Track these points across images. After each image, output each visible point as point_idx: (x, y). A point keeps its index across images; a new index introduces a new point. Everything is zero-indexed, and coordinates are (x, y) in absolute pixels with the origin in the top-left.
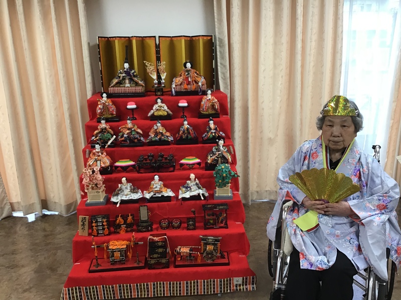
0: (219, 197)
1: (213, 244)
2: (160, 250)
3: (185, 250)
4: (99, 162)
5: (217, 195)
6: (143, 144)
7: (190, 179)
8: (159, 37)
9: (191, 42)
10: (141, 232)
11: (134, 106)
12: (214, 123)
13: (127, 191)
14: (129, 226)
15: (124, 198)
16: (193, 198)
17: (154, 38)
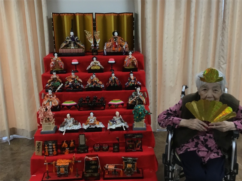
0: (137, 129)
1: (132, 163)
2: (94, 167)
3: (111, 167)
4: (50, 102)
5: (135, 127)
6: (83, 90)
7: (115, 115)
8: (96, 13)
9: (118, 17)
10: (80, 153)
11: (77, 63)
12: (134, 76)
13: (70, 124)
14: (71, 149)
15: (68, 128)
16: (117, 129)
17: (92, 14)
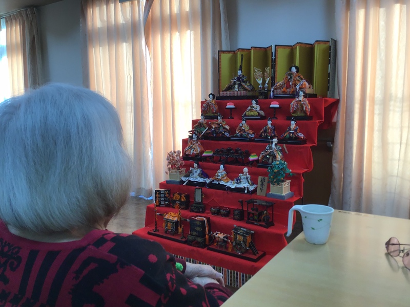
0: (272, 195)
1: (243, 235)
2: (199, 229)
3: (221, 236)
5: (270, 193)
7: (243, 173)
8: (276, 46)
10: (194, 212)
11: (233, 106)
12: (296, 124)
